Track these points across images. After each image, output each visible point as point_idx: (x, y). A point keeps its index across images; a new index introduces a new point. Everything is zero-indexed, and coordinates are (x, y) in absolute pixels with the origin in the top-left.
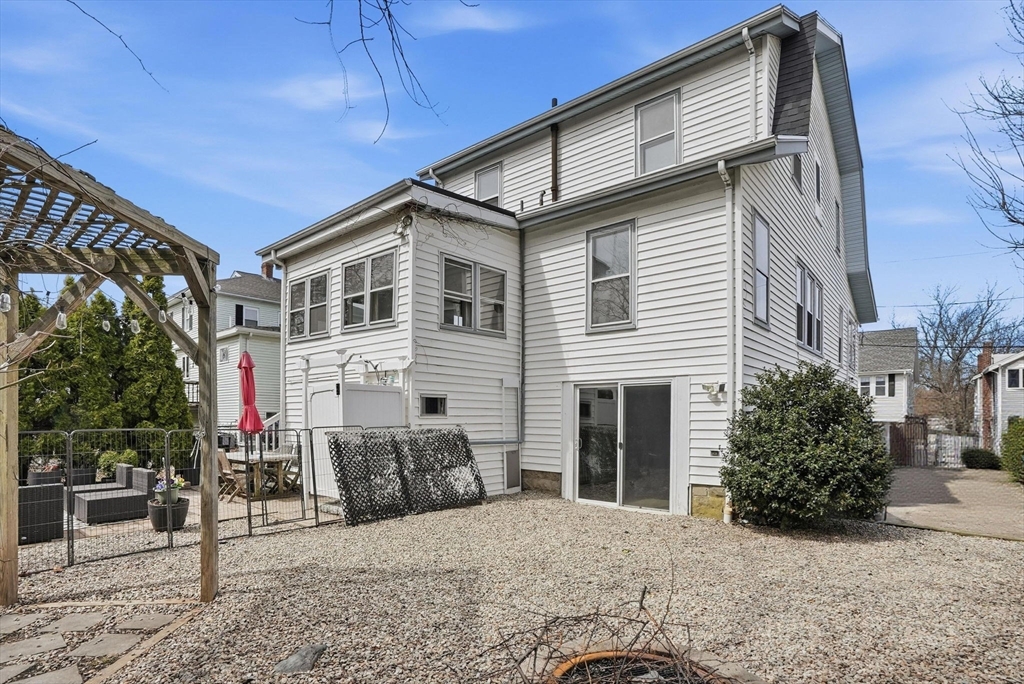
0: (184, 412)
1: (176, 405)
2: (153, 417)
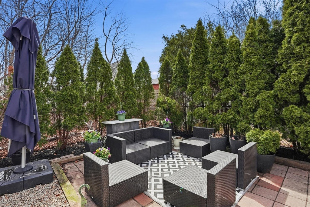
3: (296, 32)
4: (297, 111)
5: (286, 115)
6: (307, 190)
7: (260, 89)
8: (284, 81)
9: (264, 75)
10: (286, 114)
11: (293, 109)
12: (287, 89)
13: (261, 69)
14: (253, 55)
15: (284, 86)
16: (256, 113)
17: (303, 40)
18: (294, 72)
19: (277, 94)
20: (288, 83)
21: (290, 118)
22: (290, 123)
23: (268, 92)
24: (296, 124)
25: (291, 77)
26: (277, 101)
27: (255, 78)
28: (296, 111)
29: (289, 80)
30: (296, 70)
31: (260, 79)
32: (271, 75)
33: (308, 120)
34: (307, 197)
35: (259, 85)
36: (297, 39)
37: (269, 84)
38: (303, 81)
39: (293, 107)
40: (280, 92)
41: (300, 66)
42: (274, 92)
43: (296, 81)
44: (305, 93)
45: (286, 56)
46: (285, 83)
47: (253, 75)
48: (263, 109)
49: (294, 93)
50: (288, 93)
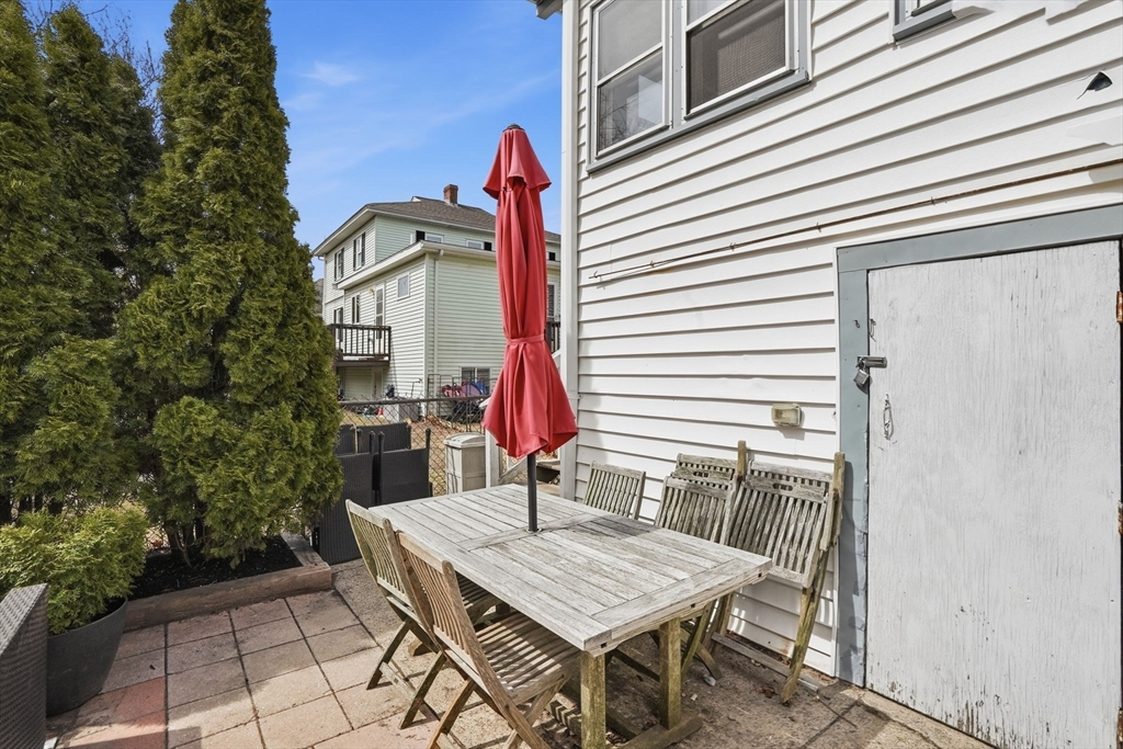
0: (315, 368)
1: (284, 345)
2: (214, 387)
3: (216, 144)
4: (205, 417)
5: (166, 437)
6: (243, 679)
7: (50, 330)
8: (166, 308)
9: (72, 271)
10: (166, 432)
11: (191, 412)
12: (173, 339)
13: (57, 237)
14: (15, 163)
15: (164, 324)
16: (28, 440)
17: (232, 177)
18: (201, 280)
19: (130, 354)
20: (180, 317)
21: (181, 447)
22: (179, 465)
23: (88, 342)
24: (199, 466)
25: (190, 294)
26: (129, 380)
27: (22, 275)
28: (203, 417)
29: (185, 304)
30: (209, 274)
31: (45, 283)
32: (102, 277)
33: (235, 445)
34: (252, 700)
35: (41, 309)
36: (218, 168)
37: (90, 310)
38: (224, 314)
39: (191, 404)
40: (146, 347)
41: (219, 262)
42: (119, 346)
43: (205, 312)
44: (223, 356)
45: (175, 215)
46: (168, 313)
47: (11, 258)
48: (66, 419)
49: (193, 352)
50: (175, 351)
